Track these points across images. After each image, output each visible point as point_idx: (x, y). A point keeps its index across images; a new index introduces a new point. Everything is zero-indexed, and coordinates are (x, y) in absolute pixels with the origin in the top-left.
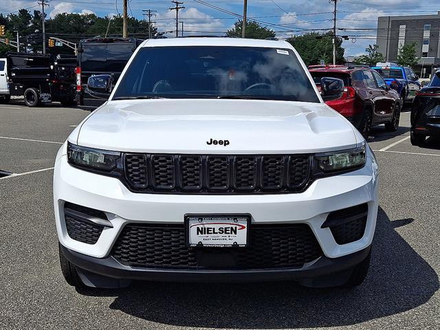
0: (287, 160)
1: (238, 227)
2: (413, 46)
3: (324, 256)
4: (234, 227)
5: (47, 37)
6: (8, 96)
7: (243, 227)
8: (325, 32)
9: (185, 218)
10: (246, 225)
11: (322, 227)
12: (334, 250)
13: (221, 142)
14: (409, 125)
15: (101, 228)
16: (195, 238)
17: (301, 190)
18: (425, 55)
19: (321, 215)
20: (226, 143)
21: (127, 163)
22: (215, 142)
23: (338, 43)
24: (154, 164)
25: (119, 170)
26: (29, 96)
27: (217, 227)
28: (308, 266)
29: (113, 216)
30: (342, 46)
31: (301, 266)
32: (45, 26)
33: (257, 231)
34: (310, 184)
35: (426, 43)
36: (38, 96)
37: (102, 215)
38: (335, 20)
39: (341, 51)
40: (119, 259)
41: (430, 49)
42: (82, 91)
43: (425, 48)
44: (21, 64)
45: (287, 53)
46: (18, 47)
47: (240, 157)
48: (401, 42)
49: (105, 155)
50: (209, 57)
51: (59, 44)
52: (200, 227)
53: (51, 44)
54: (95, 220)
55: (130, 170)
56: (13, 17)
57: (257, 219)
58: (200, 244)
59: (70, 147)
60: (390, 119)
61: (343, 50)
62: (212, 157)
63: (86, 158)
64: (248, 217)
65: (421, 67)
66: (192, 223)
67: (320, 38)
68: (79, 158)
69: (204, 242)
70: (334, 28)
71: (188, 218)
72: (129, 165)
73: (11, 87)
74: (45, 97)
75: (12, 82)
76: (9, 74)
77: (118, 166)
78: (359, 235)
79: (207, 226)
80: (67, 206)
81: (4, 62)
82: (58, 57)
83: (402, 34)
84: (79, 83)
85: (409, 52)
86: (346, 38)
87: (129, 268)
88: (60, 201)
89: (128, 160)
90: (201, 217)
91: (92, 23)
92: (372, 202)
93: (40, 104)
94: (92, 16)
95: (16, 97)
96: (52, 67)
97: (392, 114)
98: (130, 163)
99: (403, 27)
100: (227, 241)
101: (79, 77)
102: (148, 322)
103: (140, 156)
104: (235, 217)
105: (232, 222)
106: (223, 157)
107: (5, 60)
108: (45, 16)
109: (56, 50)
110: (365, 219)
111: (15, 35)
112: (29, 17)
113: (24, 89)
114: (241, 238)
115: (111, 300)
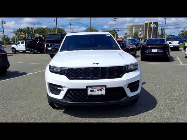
0: (116, 68)
1: (102, 89)
2: (137, 32)
3: (128, 96)
4: (101, 89)
5: (35, 34)
6: (25, 51)
7: (104, 89)
8: (112, 30)
9: (86, 87)
10: (105, 89)
11: (127, 88)
12: (130, 94)
13: (96, 64)
14: (140, 55)
15: (60, 90)
16: (89, 93)
17: (121, 77)
18: (140, 35)
19: (127, 85)
20: (98, 64)
21: (68, 71)
22: (95, 64)
23: (116, 32)
24: (76, 71)
25: (65, 73)
26: (31, 51)
27: (96, 89)
28: (123, 99)
29: (64, 87)
30: (117, 33)
31: (121, 100)
32: (34, 31)
33: (108, 90)
34: (123, 75)
35: (140, 31)
36: (34, 51)
37: (61, 87)
38: (115, 26)
39: (117, 35)
40: (66, 99)
41: (142, 33)
42: (47, 49)
43: (140, 33)
44: (28, 42)
45: (109, 36)
46: (27, 37)
47: (102, 68)
48: (134, 32)
49: (61, 69)
50: (87, 38)
51: (38, 36)
52: (91, 90)
53: (36, 36)
54: (59, 88)
55: (69, 73)
56: (25, 29)
57: (108, 86)
58: (91, 95)
59: (50, 66)
60: (134, 53)
61: (117, 34)
62: (94, 68)
63: (55, 69)
64: (105, 86)
65: (140, 38)
66: (88, 89)
67: (111, 31)
68: (53, 70)
69: (92, 94)
70: (115, 29)
71: (87, 87)
72: (69, 72)
73: (26, 49)
74: (36, 51)
75: (26, 47)
76: (25, 45)
77: (65, 72)
78: (137, 90)
79: (93, 89)
80: (50, 84)
81: (24, 42)
82: (39, 40)
83: (134, 29)
84: (45, 47)
85: (136, 34)
86: (118, 31)
87: (70, 102)
88: (48, 83)
89: (68, 70)
90: (91, 87)
91: (47, 30)
92: (140, 79)
93: (34, 53)
94: (47, 28)
95: (27, 51)
96: (37, 43)
97: (134, 52)
98: (69, 71)
99: (134, 27)
100: (99, 93)
101: (45, 45)
102: (75, 117)
103: (72, 69)
104: (102, 86)
105: (101, 88)
106: (97, 68)
107: (24, 41)
108: (34, 28)
109: (38, 38)
110: (138, 85)
111: (26, 34)
112: (29, 29)
113: (30, 49)
114: (103, 92)
115: (63, 110)
